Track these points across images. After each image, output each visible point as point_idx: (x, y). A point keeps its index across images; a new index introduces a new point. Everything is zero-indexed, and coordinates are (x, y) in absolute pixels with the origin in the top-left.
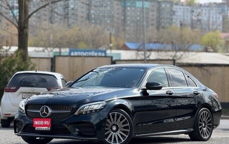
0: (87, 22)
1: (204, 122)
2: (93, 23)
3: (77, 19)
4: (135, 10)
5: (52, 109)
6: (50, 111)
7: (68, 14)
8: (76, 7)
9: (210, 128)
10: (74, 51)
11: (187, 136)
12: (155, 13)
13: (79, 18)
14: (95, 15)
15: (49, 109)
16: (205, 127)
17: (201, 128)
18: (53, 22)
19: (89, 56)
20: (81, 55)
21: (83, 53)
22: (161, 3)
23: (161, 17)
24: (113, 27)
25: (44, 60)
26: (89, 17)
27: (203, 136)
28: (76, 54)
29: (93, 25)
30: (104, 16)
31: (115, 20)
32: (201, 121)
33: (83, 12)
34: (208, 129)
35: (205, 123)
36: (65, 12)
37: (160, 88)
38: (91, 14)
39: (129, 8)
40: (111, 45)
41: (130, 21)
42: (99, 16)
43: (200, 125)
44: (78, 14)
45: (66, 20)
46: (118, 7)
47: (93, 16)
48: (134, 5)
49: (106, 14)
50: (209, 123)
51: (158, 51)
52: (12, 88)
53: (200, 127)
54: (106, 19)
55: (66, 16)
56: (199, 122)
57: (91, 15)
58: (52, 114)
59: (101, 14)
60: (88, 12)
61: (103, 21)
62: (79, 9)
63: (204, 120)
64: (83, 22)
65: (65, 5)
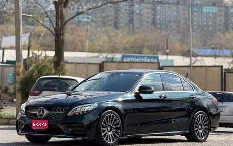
0: (153, 27)
1: (200, 124)
2: (158, 28)
3: (142, 25)
4: (202, 15)
5: (48, 110)
6: (46, 112)
7: (133, 20)
8: (142, 12)
9: (206, 131)
10: (127, 57)
11: (184, 138)
12: (222, 18)
13: (144, 23)
14: (160, 21)
15: (45, 111)
16: (201, 129)
17: (197, 131)
18: (119, 27)
19: (141, 62)
20: (134, 61)
21: (135, 59)
22: (229, 8)
23: (228, 22)
24: (179, 32)
25: (93, 65)
26: (154, 23)
27: (198, 137)
28: (128, 60)
29: (159, 31)
30: (170, 22)
31: (181, 25)
32: (196, 123)
33: (148, 18)
34: (205, 132)
35: (201, 126)
36: (130, 17)
37: (152, 92)
38: (156, 19)
39: (195, 14)
40: (168, 51)
41: (196, 27)
42: (165, 21)
43: (196, 127)
44: (144, 19)
45: (131, 25)
46: (184, 12)
47: (159, 21)
48: (201, 10)
49: (172, 20)
50: (205, 125)
51: (215, 57)
52: (36, 92)
53: (195, 129)
54: (172, 24)
55: (132, 21)
56: (195, 124)
57: (157, 21)
58: (48, 115)
59: (167, 20)
60: (153, 17)
61: (169, 27)
62: (144, 14)
63: (200, 122)
64: (148, 27)
65: (130, 10)
